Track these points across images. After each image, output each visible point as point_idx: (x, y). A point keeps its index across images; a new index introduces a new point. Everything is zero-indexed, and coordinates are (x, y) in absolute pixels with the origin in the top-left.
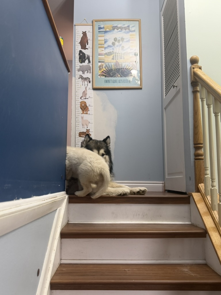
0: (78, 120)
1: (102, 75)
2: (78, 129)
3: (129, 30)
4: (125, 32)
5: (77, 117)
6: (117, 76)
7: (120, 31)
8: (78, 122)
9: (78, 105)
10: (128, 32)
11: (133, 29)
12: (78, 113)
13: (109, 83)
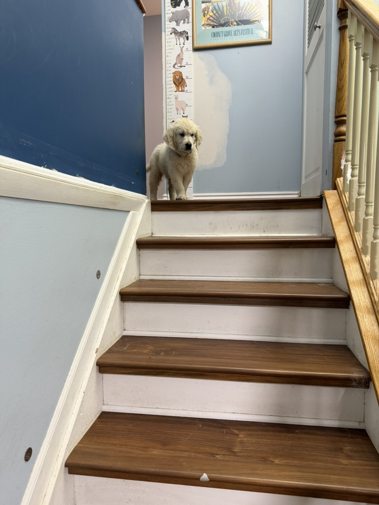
0: (170, 102)
1: (208, 25)
2: (170, 116)
5: (168, 98)
6: (232, 24)
8: (170, 105)
9: (170, 77)
12: (170, 91)
13: (219, 38)
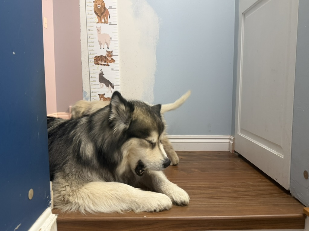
0: (92, 34)
2: (92, 50)
5: (89, 29)
8: (92, 38)
9: (90, 6)
12: (91, 22)
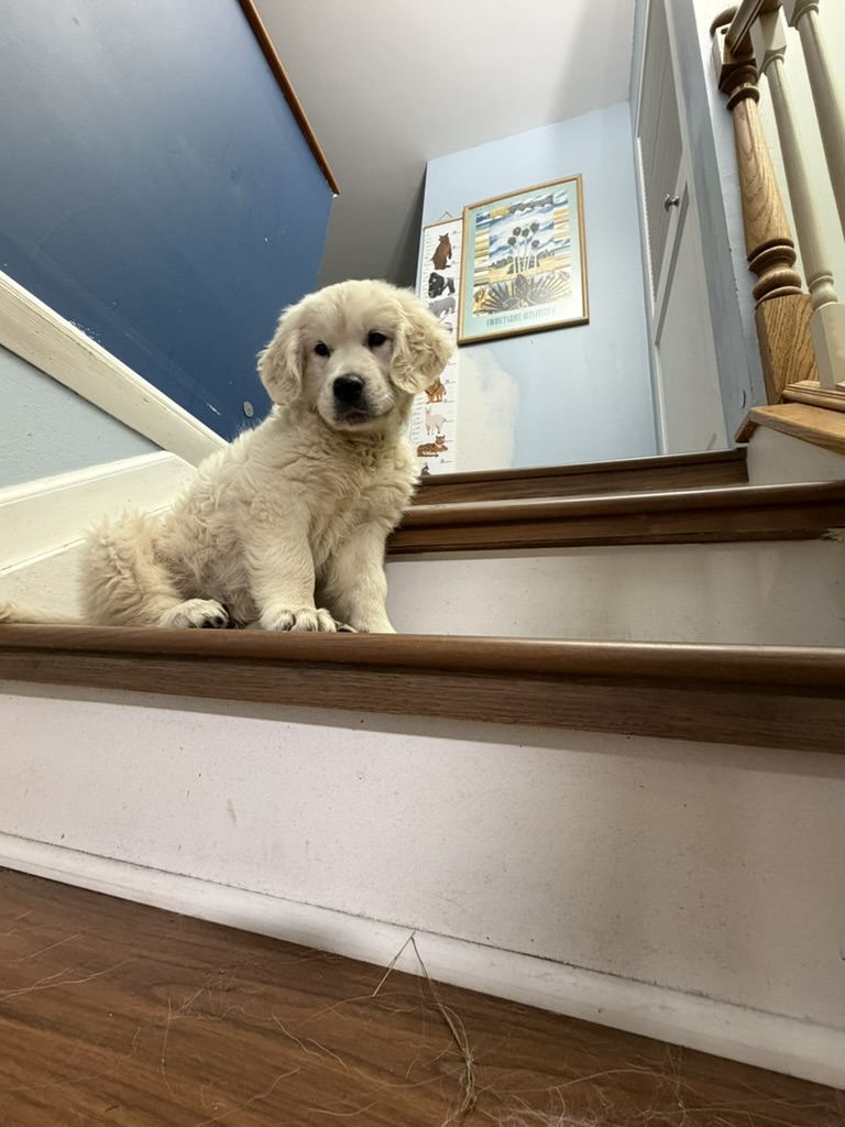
0: (417, 419)
1: (482, 311)
2: (417, 438)
3: (552, 203)
4: (541, 212)
5: (415, 414)
6: (521, 305)
7: (528, 212)
8: (417, 423)
10: (549, 210)
11: (562, 199)
12: (418, 404)
13: (498, 325)
